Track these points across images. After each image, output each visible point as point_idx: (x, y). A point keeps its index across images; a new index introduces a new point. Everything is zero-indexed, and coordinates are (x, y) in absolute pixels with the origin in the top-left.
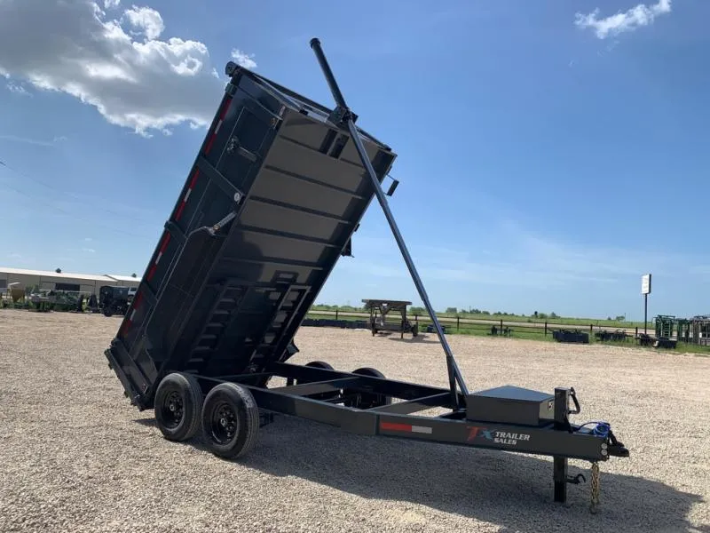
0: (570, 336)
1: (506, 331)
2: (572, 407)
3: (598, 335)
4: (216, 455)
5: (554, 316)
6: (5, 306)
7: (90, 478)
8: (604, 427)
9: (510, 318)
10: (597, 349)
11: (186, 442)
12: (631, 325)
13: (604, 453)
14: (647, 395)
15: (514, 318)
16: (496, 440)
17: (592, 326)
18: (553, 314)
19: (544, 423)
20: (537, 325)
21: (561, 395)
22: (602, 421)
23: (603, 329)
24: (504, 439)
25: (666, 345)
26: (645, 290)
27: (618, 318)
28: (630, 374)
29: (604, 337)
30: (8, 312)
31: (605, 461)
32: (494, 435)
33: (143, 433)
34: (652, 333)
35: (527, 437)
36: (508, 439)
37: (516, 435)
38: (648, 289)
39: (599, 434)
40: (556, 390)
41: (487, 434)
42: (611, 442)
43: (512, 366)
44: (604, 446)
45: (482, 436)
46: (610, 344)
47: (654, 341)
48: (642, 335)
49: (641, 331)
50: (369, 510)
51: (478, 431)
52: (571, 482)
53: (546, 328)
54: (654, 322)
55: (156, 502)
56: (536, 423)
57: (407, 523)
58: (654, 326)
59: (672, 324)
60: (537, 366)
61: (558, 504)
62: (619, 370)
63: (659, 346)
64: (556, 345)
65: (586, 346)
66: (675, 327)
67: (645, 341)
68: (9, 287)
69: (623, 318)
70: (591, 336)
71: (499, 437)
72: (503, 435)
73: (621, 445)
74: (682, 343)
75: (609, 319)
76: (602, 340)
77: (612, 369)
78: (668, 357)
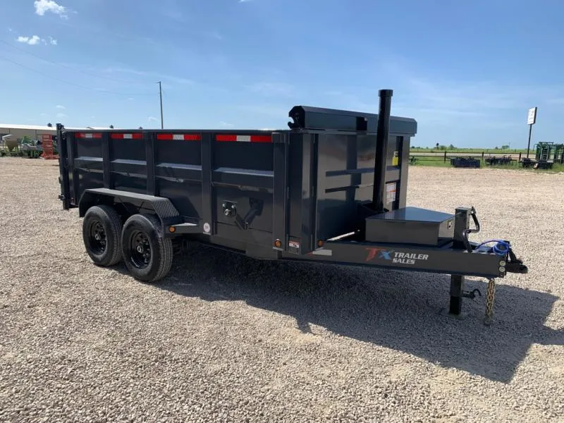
0: (465, 162)
1: (412, 160)
2: (472, 226)
3: (487, 160)
4: (136, 279)
5: (452, 147)
6: (4, 154)
7: (6, 307)
8: (504, 246)
9: (416, 150)
10: (487, 172)
11: (111, 267)
12: (515, 152)
13: (502, 270)
14: (530, 208)
15: (419, 150)
16: (395, 261)
17: (483, 153)
18: (452, 146)
19: (443, 243)
20: (438, 154)
21: (462, 215)
22: (502, 238)
23: (492, 155)
24: (402, 259)
25: (544, 166)
26: (531, 121)
27: (504, 147)
28: (515, 191)
29: (493, 162)
30: (5, 159)
31: (503, 277)
32: (392, 256)
33: (76, 260)
34: (533, 157)
35: (426, 257)
36: (406, 258)
37: (413, 256)
38: (533, 120)
39: (497, 251)
40: (457, 211)
41: (386, 255)
42: (509, 259)
43: (415, 188)
44: (503, 264)
45: (381, 256)
46: (497, 168)
47: (534, 163)
48: (525, 159)
49: (525, 156)
50: (267, 329)
51: (377, 252)
52: (466, 296)
53: (445, 157)
54: (536, 149)
55: (59, 331)
56: (435, 243)
57: (302, 342)
58: (535, 152)
59: (550, 149)
60: (437, 187)
61: (452, 316)
62: (505, 188)
63: (538, 167)
64: (453, 170)
65: (478, 169)
66: (553, 151)
67: (527, 164)
68: (3, 139)
69: (507, 147)
70: (483, 162)
71: (398, 258)
72: (401, 255)
73: (520, 262)
74: (557, 165)
75: (497, 148)
76: (491, 164)
77: (500, 188)
78: (546, 175)
